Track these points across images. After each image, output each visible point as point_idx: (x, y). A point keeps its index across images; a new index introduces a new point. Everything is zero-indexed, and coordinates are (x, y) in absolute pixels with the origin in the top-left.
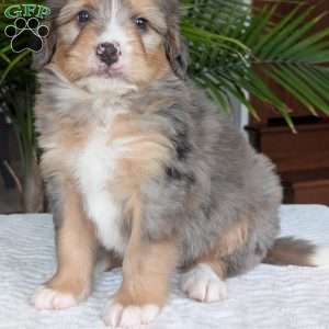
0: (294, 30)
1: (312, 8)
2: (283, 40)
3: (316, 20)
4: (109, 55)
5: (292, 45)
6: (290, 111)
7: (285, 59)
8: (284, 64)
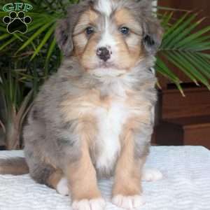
0: (184, 29)
1: (196, 14)
2: (177, 35)
3: (199, 22)
4: (104, 54)
5: (183, 39)
6: (181, 82)
7: (178, 48)
8: (177, 51)
